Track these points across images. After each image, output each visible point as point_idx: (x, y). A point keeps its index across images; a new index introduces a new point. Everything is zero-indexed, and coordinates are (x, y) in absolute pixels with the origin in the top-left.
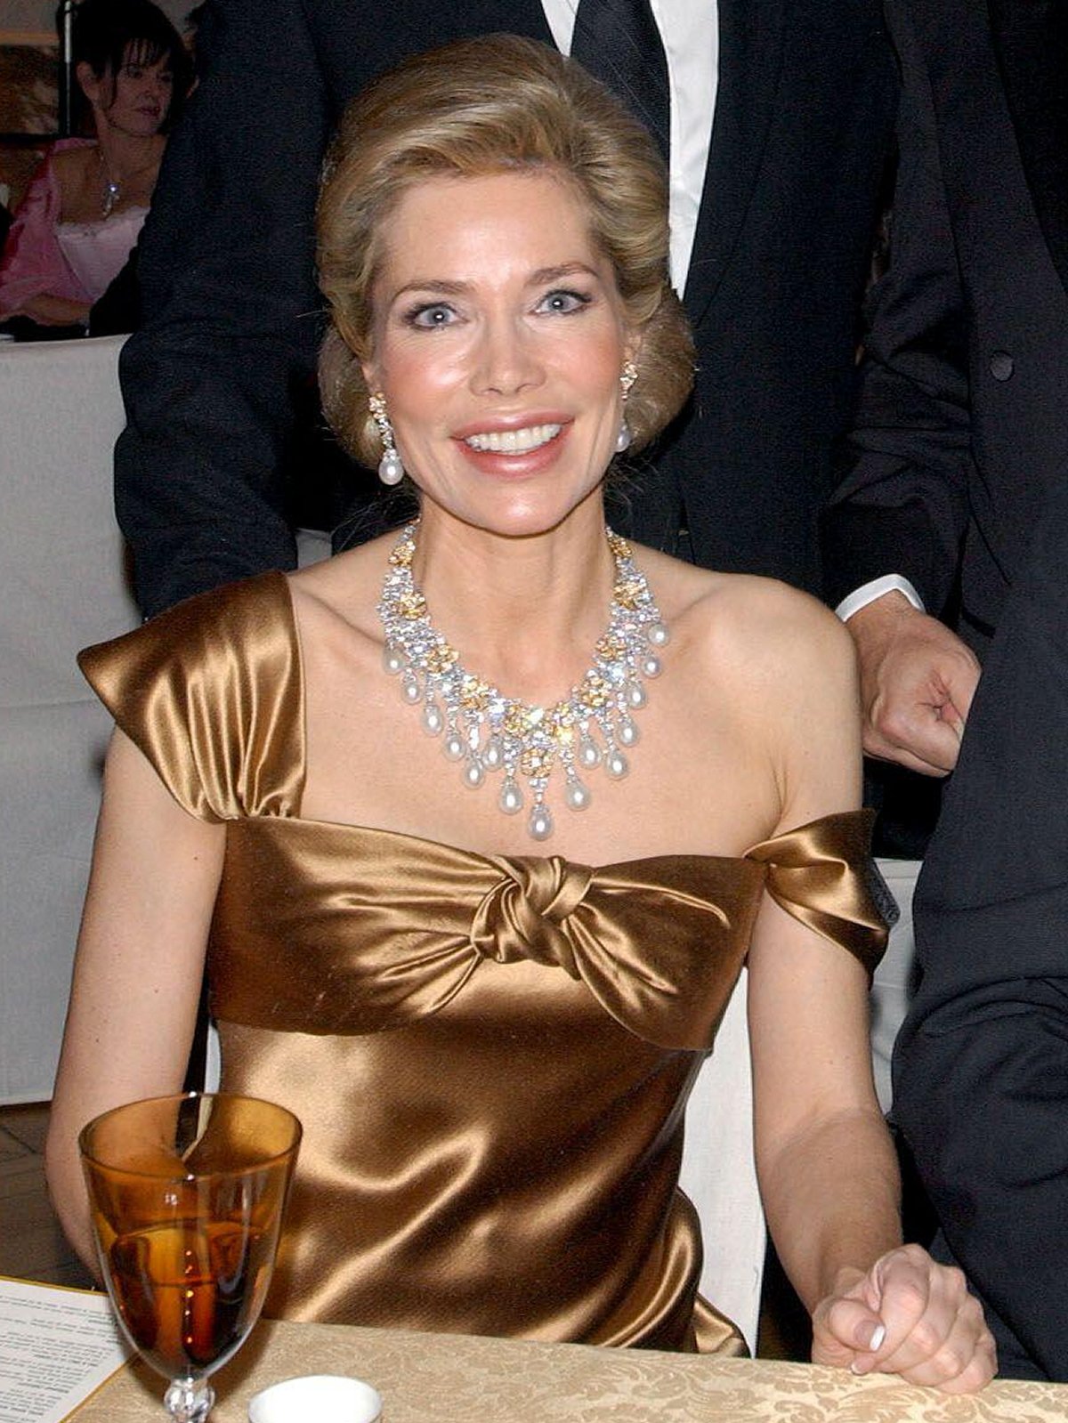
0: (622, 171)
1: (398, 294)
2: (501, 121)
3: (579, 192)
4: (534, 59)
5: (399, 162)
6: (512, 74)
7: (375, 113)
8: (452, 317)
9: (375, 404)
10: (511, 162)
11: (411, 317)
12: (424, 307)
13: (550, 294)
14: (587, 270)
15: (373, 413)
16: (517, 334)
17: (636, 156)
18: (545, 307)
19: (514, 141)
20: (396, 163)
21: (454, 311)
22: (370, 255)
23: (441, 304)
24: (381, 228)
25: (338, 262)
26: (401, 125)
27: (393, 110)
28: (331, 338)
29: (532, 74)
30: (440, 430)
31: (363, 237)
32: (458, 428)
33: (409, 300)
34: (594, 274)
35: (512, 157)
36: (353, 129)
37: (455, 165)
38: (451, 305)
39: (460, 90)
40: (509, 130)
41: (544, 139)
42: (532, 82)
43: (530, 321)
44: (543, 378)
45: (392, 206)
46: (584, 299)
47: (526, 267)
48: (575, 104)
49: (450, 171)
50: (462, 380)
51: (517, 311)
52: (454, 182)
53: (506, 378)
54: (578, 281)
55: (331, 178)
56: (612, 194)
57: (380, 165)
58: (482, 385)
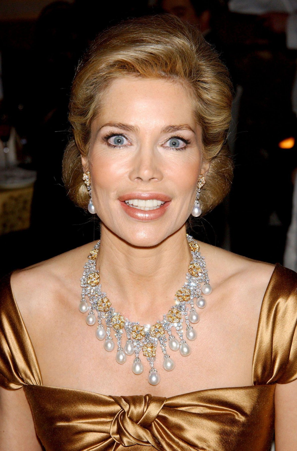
0: (213, 86)
1: (103, 126)
2: (162, 54)
3: (192, 93)
4: (182, 28)
5: (112, 66)
6: (172, 33)
7: (105, 41)
8: (125, 142)
9: (85, 177)
10: (163, 74)
11: (107, 138)
12: (113, 135)
13: (172, 138)
14: (190, 129)
15: (84, 181)
16: (154, 154)
17: (221, 80)
18: (168, 144)
19: (166, 64)
20: (111, 66)
21: (126, 138)
22: (93, 106)
23: (121, 135)
24: (100, 95)
25: (78, 108)
26: (116, 48)
27: (115, 42)
28: (71, 145)
29: (179, 34)
30: (113, 195)
31: (91, 98)
32: (122, 195)
33: (107, 130)
34: (193, 131)
35: (164, 71)
36: (94, 47)
37: (139, 72)
38: (126, 136)
39: (146, 37)
40: (165, 59)
41: (181, 65)
42: (179, 38)
43: (160, 150)
44: (162, 178)
45: (106, 86)
46: (186, 142)
47: (162, 123)
48: (197, 51)
49: (134, 74)
50: (126, 173)
51: (155, 143)
52: (136, 79)
53: (146, 173)
54: (186, 134)
55: (81, 69)
56: (207, 96)
57: (103, 66)
58: (135, 176)
